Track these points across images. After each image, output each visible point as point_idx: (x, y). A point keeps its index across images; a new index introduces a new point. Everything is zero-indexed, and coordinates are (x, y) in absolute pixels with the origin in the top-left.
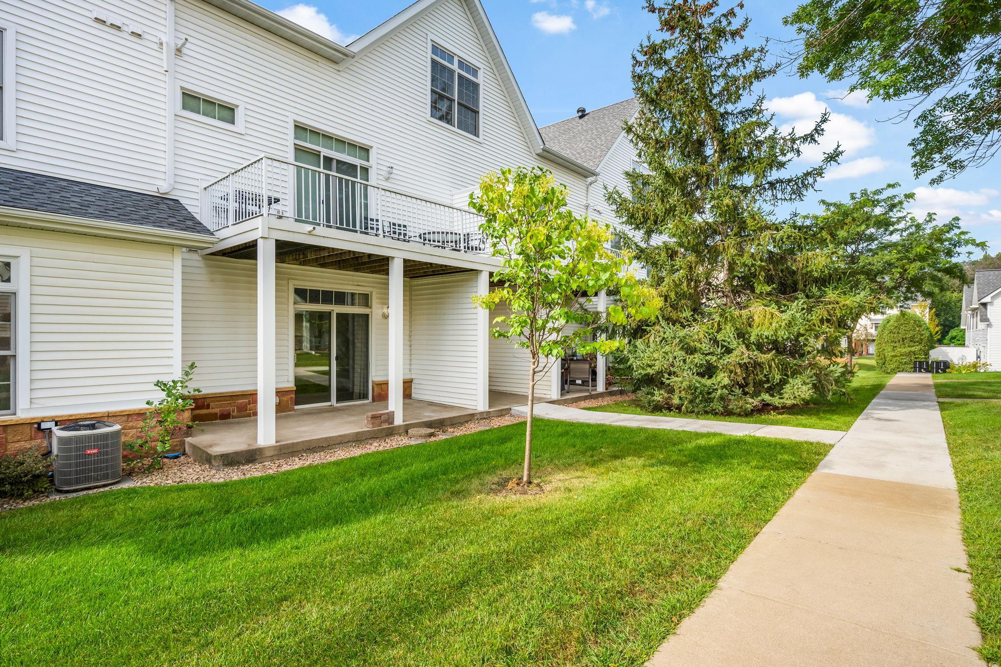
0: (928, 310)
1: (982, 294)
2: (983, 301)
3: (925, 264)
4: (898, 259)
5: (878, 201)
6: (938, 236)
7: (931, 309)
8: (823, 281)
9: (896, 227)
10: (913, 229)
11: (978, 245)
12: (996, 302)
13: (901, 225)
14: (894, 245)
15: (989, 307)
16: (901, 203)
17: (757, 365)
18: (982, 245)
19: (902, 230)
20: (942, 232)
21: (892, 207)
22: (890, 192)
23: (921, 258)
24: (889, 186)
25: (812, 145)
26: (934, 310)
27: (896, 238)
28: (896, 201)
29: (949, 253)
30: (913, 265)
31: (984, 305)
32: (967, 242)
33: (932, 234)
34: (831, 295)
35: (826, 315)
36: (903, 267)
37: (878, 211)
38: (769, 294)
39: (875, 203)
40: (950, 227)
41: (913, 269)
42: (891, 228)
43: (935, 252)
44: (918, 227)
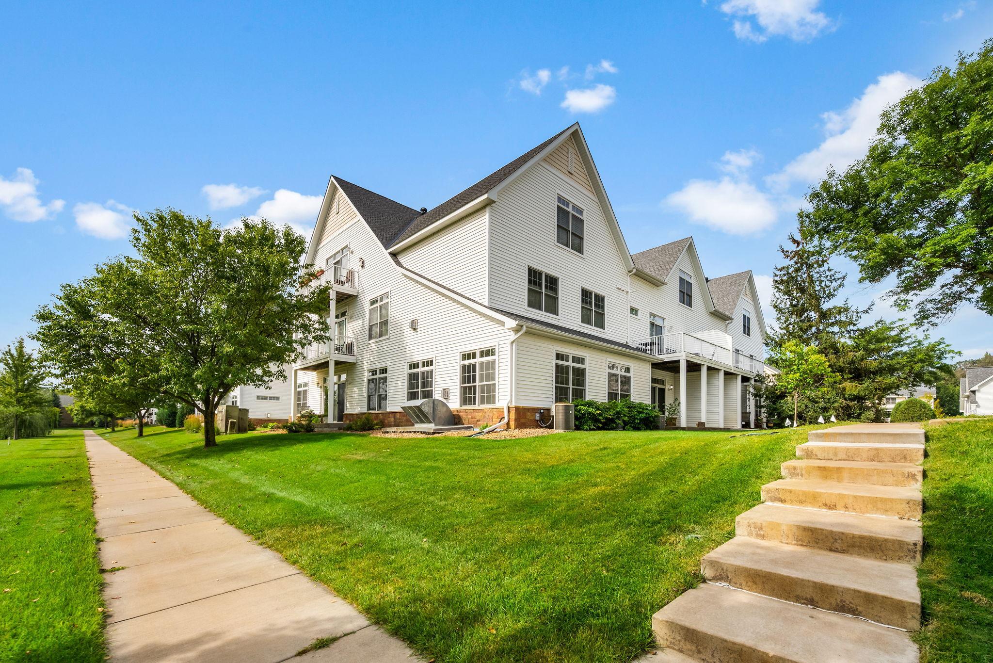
0: (933, 400)
1: (972, 384)
2: (972, 389)
3: (925, 364)
4: (908, 362)
5: (893, 328)
6: (932, 348)
7: (935, 399)
8: (875, 373)
9: (905, 342)
10: (916, 344)
11: (956, 353)
12: (982, 390)
13: (908, 341)
14: (905, 353)
15: (977, 393)
16: (908, 328)
17: (849, 407)
18: (960, 353)
19: (909, 344)
20: (934, 346)
21: (902, 331)
22: (901, 323)
23: (922, 361)
24: (900, 320)
25: (867, 314)
26: (938, 400)
27: (905, 349)
28: (905, 326)
29: (940, 358)
30: (917, 365)
31: (974, 392)
32: (949, 352)
33: (928, 347)
34: (879, 379)
35: (878, 387)
36: (911, 366)
37: (893, 333)
38: (851, 378)
39: (892, 329)
40: (939, 343)
41: (917, 367)
42: (902, 343)
43: (930, 357)
44: (919, 342)
